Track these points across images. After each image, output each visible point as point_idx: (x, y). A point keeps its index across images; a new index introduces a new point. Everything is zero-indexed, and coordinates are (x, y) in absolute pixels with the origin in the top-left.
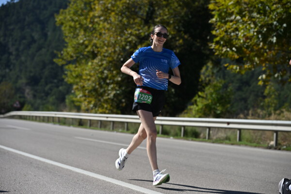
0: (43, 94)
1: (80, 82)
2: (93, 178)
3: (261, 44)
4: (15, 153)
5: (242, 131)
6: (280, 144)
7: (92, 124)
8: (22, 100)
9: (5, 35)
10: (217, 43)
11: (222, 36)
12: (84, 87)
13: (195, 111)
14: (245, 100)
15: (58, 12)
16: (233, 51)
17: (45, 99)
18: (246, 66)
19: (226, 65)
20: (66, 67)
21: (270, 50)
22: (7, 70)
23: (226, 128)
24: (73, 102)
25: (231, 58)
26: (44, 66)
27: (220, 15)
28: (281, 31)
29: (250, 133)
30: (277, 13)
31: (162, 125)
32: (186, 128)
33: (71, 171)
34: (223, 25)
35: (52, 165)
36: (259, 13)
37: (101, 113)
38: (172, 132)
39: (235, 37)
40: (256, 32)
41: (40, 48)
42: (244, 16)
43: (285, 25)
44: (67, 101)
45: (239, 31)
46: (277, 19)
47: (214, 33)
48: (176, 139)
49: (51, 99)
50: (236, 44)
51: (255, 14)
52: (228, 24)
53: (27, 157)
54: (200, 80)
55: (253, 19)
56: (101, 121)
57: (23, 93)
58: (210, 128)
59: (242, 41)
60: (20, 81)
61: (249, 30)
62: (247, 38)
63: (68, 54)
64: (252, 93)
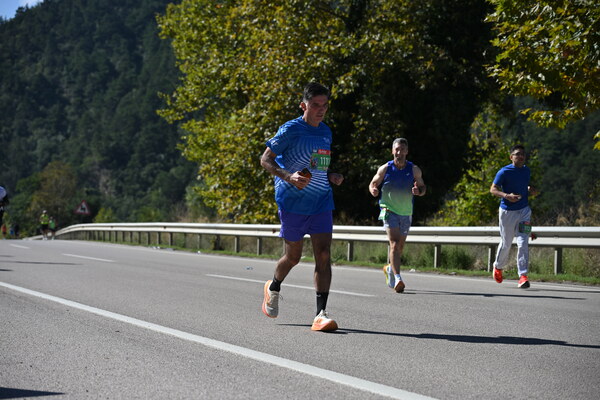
0: (138, 186)
1: (215, 156)
2: (250, 359)
4: (83, 311)
5: (564, 250)
7: (241, 246)
8: (93, 199)
9: (53, 63)
10: (504, 64)
11: (513, 48)
12: (222, 167)
13: (460, 210)
14: (568, 184)
15: (162, 11)
16: (538, 79)
17: (141, 196)
18: (567, 112)
19: (524, 113)
20: (185, 126)
22: (60, 137)
24: (201, 199)
25: (536, 94)
26: (137, 125)
27: (507, 5)
29: (580, 255)
32: (443, 246)
33: (202, 346)
34: (516, 27)
35: (162, 334)
37: (260, 222)
38: (414, 256)
39: (542, 49)
40: (587, 36)
41: (127, 88)
42: (561, 5)
44: (188, 197)
45: (550, 37)
47: (496, 42)
48: (421, 272)
49: (154, 195)
50: (545, 65)
52: (527, 23)
53: (108, 319)
54: (470, 145)
55: (580, 10)
56: (260, 238)
57: (95, 184)
58: (492, 246)
59: (557, 58)
60: (88, 160)
61: (572, 33)
62: (567, 51)
63: (187, 97)
64: (582, 170)
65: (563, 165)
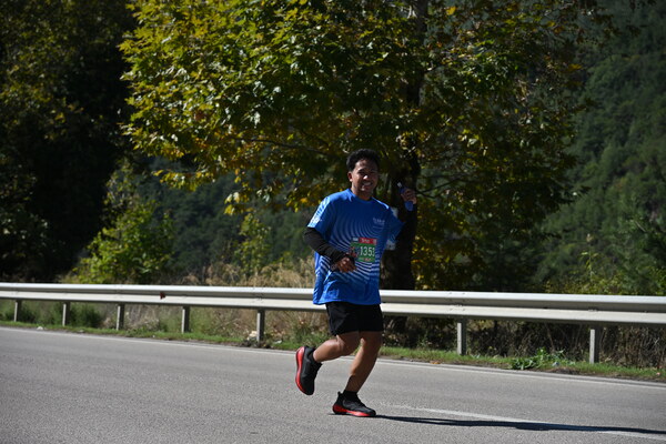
3: (230, 127)
5: (192, 309)
6: (269, 336)
10: (139, 123)
11: (147, 108)
13: (95, 268)
14: (204, 245)
16: (171, 140)
18: (199, 174)
19: (157, 174)
21: (249, 141)
23: (160, 304)
25: (169, 155)
27: (143, 65)
28: (269, 102)
29: (208, 314)
30: (262, 64)
31: (19, 301)
32: (72, 304)
34: (151, 87)
36: (224, 63)
38: (43, 313)
39: (176, 112)
40: (218, 101)
42: (195, 68)
43: (277, 89)
45: (184, 100)
46: (261, 76)
47: (131, 101)
48: (49, 330)
50: (178, 127)
51: (217, 65)
52: (162, 84)
54: (106, 202)
55: (213, 75)
58: (123, 305)
59: (190, 121)
61: (204, 97)
62: (200, 114)
64: (218, 231)
65: (200, 226)
